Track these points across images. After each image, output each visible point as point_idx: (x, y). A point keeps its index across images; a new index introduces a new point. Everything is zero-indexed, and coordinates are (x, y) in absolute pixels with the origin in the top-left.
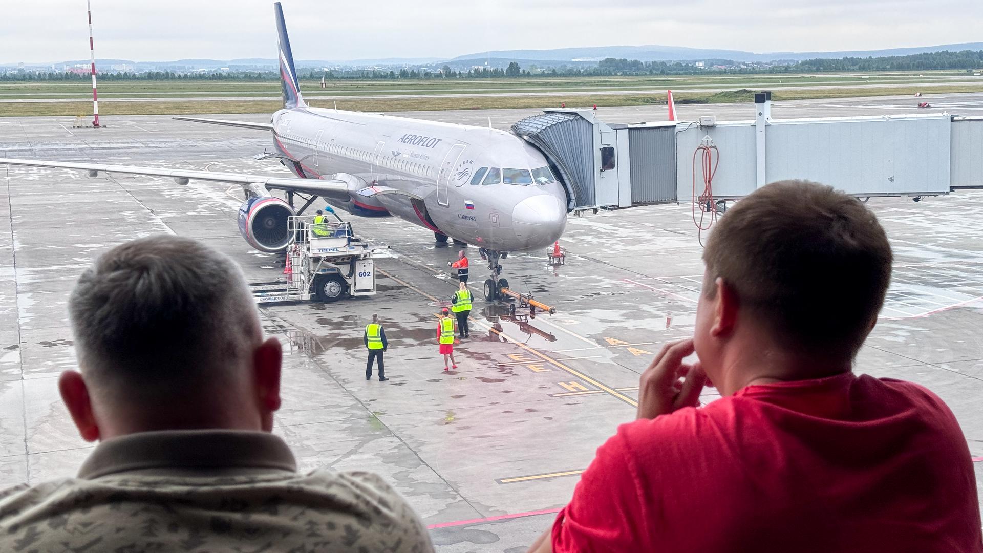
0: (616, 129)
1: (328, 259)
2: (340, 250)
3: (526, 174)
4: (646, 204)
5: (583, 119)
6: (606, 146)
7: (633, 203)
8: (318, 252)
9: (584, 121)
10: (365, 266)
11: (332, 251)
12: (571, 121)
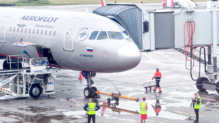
0: (150, 13)
1: (37, 76)
2: (43, 71)
3: (120, 34)
4: (161, 49)
5: (137, 8)
6: (145, 21)
7: (155, 49)
8: (34, 72)
9: (138, 9)
10: (50, 79)
11: (40, 72)
12: (132, 8)
